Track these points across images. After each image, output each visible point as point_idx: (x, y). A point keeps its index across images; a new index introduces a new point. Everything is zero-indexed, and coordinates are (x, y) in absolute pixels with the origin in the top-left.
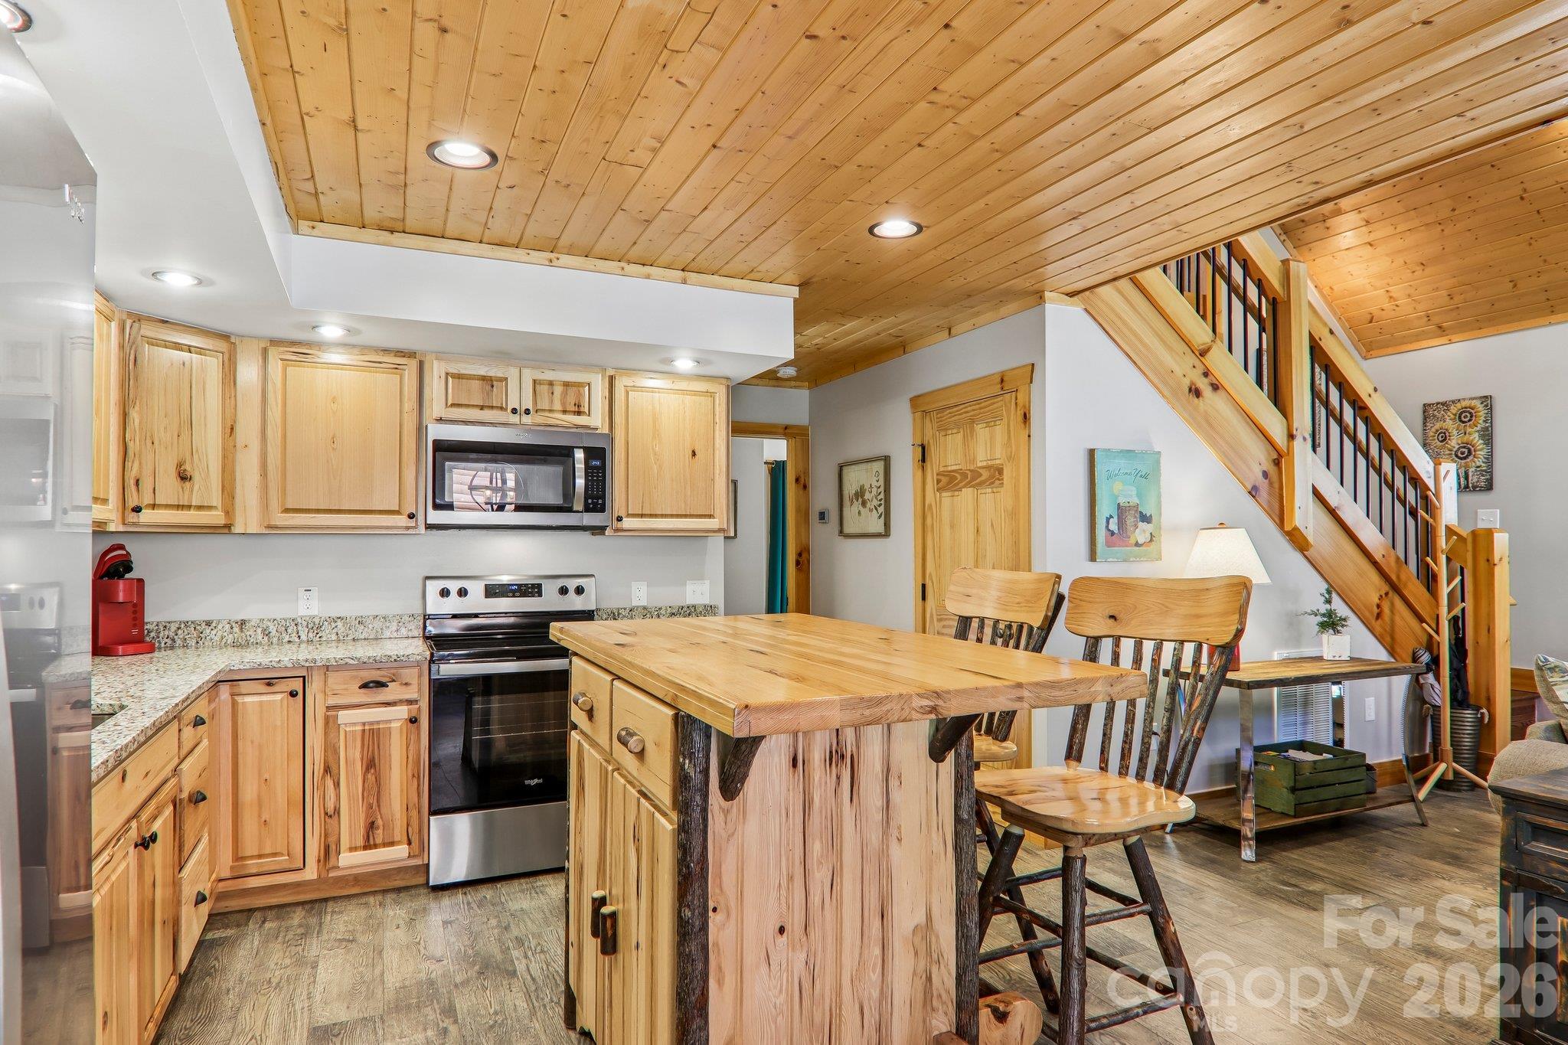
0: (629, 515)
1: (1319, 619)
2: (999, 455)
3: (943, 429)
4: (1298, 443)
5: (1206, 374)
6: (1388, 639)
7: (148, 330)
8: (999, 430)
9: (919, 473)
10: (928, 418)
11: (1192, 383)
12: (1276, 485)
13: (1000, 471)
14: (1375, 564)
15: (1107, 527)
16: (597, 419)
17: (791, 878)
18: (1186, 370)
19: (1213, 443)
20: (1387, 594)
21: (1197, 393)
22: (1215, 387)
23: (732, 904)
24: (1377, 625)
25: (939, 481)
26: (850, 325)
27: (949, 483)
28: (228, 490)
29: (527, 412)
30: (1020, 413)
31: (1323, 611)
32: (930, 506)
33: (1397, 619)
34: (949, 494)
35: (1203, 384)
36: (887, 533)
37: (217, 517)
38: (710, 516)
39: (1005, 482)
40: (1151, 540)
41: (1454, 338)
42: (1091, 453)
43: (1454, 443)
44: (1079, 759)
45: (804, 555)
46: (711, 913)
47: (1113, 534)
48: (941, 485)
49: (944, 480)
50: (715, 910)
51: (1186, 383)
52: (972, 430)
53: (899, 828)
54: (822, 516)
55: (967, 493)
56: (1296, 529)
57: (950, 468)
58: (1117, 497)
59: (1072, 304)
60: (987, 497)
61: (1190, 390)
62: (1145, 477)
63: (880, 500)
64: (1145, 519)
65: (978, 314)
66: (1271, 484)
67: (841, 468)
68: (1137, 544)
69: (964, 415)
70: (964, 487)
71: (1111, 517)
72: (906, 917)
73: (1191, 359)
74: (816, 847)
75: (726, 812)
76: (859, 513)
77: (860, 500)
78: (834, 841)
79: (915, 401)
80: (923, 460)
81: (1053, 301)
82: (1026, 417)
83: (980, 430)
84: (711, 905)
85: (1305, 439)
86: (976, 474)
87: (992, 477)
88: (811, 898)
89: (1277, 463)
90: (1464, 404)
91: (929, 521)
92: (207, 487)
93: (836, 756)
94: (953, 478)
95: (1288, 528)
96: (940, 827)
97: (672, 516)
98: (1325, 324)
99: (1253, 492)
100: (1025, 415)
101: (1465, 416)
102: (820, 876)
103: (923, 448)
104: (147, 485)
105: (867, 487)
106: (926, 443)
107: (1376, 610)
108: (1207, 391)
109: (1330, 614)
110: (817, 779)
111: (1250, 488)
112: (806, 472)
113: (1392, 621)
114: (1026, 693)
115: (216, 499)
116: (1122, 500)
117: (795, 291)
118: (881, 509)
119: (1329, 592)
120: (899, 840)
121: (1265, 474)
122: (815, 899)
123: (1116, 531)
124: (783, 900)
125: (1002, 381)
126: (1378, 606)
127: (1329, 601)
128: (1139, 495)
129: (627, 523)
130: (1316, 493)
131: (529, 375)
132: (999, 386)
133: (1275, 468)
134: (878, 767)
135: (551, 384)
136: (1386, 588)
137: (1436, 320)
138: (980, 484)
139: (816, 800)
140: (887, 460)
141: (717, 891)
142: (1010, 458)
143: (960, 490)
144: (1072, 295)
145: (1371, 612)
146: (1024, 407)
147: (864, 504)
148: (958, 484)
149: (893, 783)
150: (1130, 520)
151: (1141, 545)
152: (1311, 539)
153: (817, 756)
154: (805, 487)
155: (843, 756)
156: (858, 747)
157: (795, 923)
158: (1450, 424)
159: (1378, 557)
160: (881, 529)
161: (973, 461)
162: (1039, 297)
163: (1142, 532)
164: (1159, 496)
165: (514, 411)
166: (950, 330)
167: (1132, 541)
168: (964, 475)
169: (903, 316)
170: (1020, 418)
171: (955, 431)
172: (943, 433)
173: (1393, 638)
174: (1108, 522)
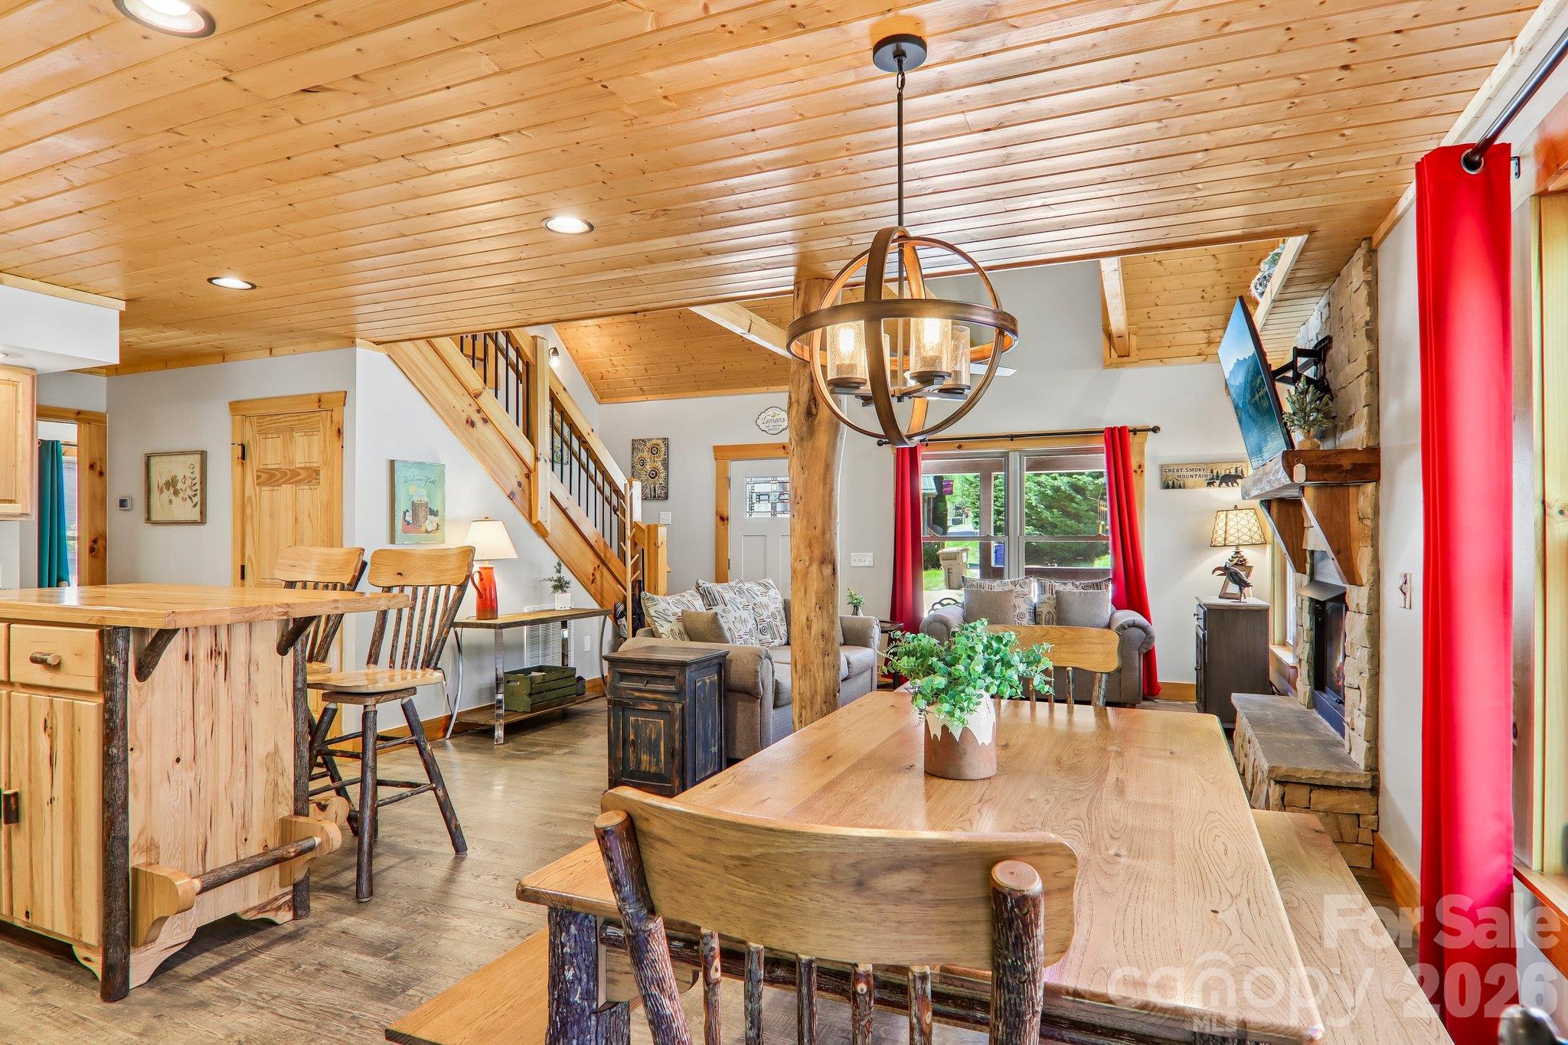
1: (553, 583)
2: (316, 460)
3: (264, 432)
4: (541, 464)
5: (479, 411)
6: (599, 596)
8: (316, 440)
9: (239, 468)
10: (248, 424)
11: (469, 417)
12: (527, 492)
13: (317, 472)
14: (591, 546)
15: (404, 518)
17: (184, 728)
18: (464, 407)
19: (483, 460)
20: (598, 566)
21: (473, 424)
22: (485, 421)
23: (144, 745)
24: (592, 588)
25: (258, 477)
26: (169, 333)
27: (270, 479)
30: (335, 429)
31: (555, 578)
32: (250, 498)
33: (605, 583)
34: (269, 488)
35: (476, 418)
36: (202, 521)
38: (11, 501)
39: (321, 481)
40: (437, 529)
41: (649, 397)
42: (392, 463)
43: (648, 467)
44: (376, 662)
45: (100, 542)
46: (129, 752)
47: (408, 523)
48: (260, 480)
49: (264, 476)
50: (132, 749)
51: (464, 417)
52: (292, 438)
53: (257, 695)
54: (123, 503)
55: (286, 489)
56: (539, 522)
57: (269, 467)
58: (411, 496)
59: (377, 350)
60: (305, 493)
61: (467, 422)
62: (433, 482)
63: (196, 490)
64: (433, 513)
65: (297, 343)
66: (523, 491)
67: (148, 458)
68: (427, 532)
69: (284, 424)
70: (284, 483)
71: (407, 511)
72: (261, 748)
73: (469, 400)
74: (201, 709)
75: (140, 689)
76: (171, 502)
77: (172, 489)
78: (213, 704)
79: (235, 407)
80: (243, 457)
81: (362, 346)
82: (339, 432)
83: (299, 438)
84: (129, 747)
85: (546, 461)
86: (295, 473)
87: (310, 476)
88: (197, 740)
89: (528, 476)
90: (654, 442)
91: (248, 511)
93: (214, 653)
94: (274, 475)
95: (534, 522)
96: (284, 694)
98: (561, 384)
99: (511, 496)
100: (339, 430)
101: (654, 450)
102: (203, 728)
103: (243, 447)
105: (180, 478)
106: (245, 443)
107: (591, 578)
108: (479, 423)
109: (559, 580)
110: (202, 667)
111: (509, 493)
112: (103, 459)
113: (602, 584)
114: (340, 605)
116: (415, 499)
117: (122, 305)
118: (197, 499)
119: (559, 565)
120: (257, 703)
121: (520, 484)
122: (201, 741)
123: (411, 522)
124: (179, 741)
125: (320, 400)
126: (593, 575)
127: (559, 571)
128: (428, 496)
130: (552, 497)
132: (317, 404)
133: (526, 480)
134: (243, 659)
136: (598, 562)
137: (639, 384)
138: (299, 482)
139: (202, 680)
140: (203, 454)
141: (134, 737)
142: (325, 463)
143: (280, 485)
144: (378, 343)
145: (589, 579)
146: (338, 423)
147: (176, 493)
148: (278, 480)
149: (253, 668)
150: (422, 514)
151: (430, 532)
152: (549, 529)
153: (202, 653)
154: (101, 474)
155: (219, 653)
156: (230, 647)
157: (187, 755)
158: (646, 455)
159: (592, 542)
160: (198, 518)
161: (292, 462)
162: (351, 341)
163: (430, 523)
164: (444, 497)
166: (271, 350)
167: (423, 529)
168: (284, 474)
169: (225, 335)
170: (335, 432)
171: (275, 436)
172: (263, 436)
173: (602, 596)
174: (405, 515)
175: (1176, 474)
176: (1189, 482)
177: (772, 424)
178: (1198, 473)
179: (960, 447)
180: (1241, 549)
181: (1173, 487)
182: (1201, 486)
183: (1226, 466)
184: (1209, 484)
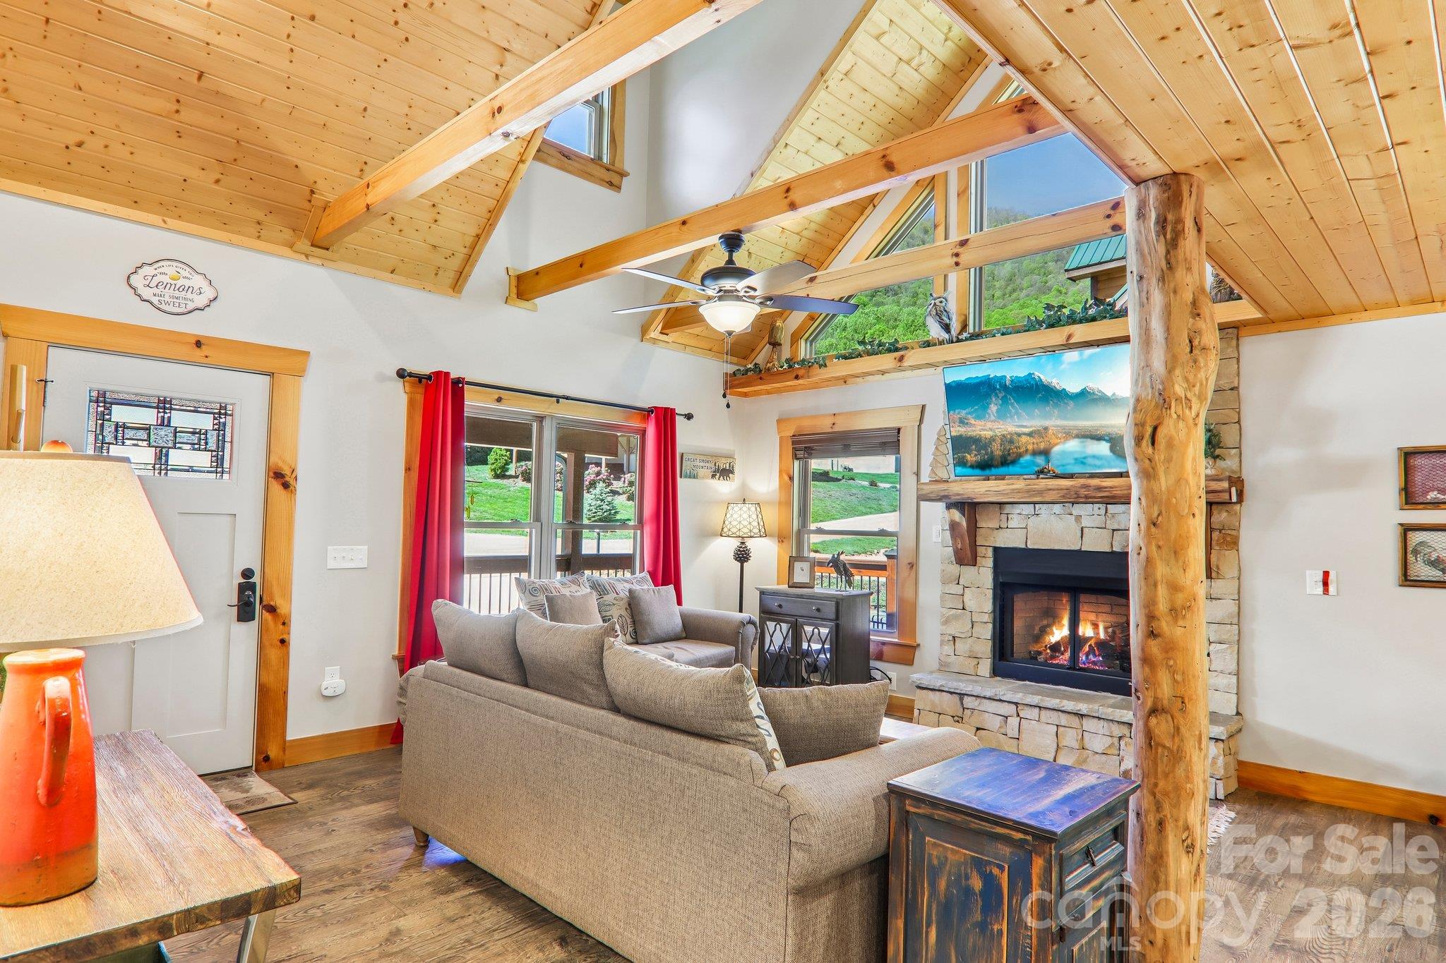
175: (693, 463)
176: (701, 472)
177: (168, 293)
178: (707, 465)
179: (499, 400)
180: (746, 540)
181: (690, 477)
182: (707, 477)
183: (724, 460)
184: (713, 476)
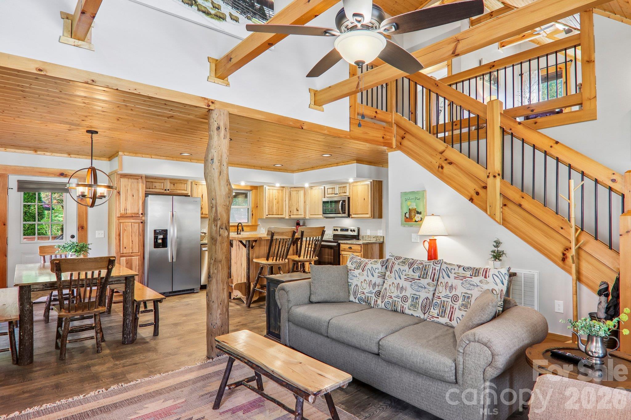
0: (353, 214)
4: (492, 178)
5: (446, 160)
7: (292, 189)
11: (440, 164)
12: (484, 197)
14: (556, 231)
15: (405, 216)
16: (347, 194)
18: (436, 161)
19: (449, 184)
20: (570, 248)
21: (443, 167)
22: (450, 164)
24: (563, 265)
28: (305, 212)
29: (337, 194)
33: (583, 263)
35: (444, 164)
37: (303, 216)
38: (368, 214)
40: (421, 220)
47: (407, 218)
51: (436, 165)
58: (409, 206)
61: (438, 167)
62: (419, 199)
64: (419, 213)
66: (482, 197)
68: (416, 221)
71: (407, 213)
73: (439, 156)
81: (389, 152)
89: (485, 188)
92: (301, 212)
97: (361, 214)
99: (472, 200)
104: (292, 212)
107: (561, 257)
108: (446, 166)
111: (469, 199)
113: (578, 263)
115: (303, 213)
116: (410, 207)
121: (477, 193)
123: (408, 217)
126: (564, 254)
128: (416, 205)
129: (353, 216)
131: (338, 186)
133: (484, 190)
135: (341, 187)
144: (395, 148)
145: (558, 257)
150: (413, 214)
151: (417, 222)
163: (417, 217)
164: (424, 205)
165: (335, 194)
167: (414, 220)
173: (579, 273)
174: (405, 214)
